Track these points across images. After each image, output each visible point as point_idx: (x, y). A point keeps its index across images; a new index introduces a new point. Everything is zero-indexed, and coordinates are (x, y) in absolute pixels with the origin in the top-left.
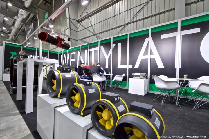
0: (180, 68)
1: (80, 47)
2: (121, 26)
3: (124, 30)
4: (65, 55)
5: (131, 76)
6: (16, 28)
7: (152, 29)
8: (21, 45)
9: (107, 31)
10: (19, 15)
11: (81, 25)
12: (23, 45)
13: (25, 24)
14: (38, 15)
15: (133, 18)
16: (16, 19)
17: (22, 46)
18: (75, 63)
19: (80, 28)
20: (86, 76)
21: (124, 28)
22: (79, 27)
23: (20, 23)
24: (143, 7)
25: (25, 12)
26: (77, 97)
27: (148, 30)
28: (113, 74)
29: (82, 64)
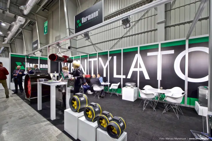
0: (161, 79)
1: (80, 56)
2: (117, 39)
3: (118, 43)
6: (13, 32)
7: (140, 47)
13: (23, 29)
14: (36, 21)
15: (127, 33)
17: (26, 56)
20: (87, 84)
21: (119, 41)
24: (135, 25)
25: (23, 19)
26: (90, 113)
27: (137, 47)
28: (110, 83)
29: (84, 75)
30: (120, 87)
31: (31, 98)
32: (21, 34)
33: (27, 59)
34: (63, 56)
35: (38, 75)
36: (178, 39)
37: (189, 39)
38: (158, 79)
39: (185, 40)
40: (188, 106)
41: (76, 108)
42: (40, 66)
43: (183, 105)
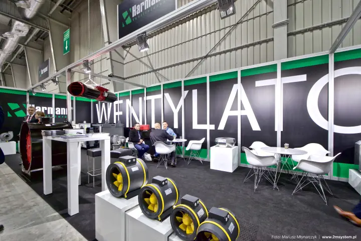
0: (282, 130)
1: (129, 92)
2: (197, 59)
3: (200, 66)
4: (104, 105)
5: (213, 143)
6: (7, 52)
7: (242, 71)
8: (26, 90)
9: (174, 65)
10: (13, 31)
11: (130, 53)
12: (29, 90)
13: (25, 45)
14: (50, 31)
15: (214, 48)
16: (7, 38)
17: (28, 92)
18: (123, 118)
19: (129, 58)
21: (200, 63)
22: (126, 55)
23: (16, 43)
24: (229, 33)
25: (24, 26)
26: (152, 199)
27: (237, 72)
28: (185, 138)
29: (137, 125)
30: (204, 146)
31: (32, 171)
32: (22, 55)
33: (31, 97)
34: (97, 87)
35: (47, 125)
36: (310, 55)
37: (336, 52)
38: (276, 130)
39: (328, 55)
40: (335, 178)
41: (120, 189)
42: (56, 111)
43: (326, 177)
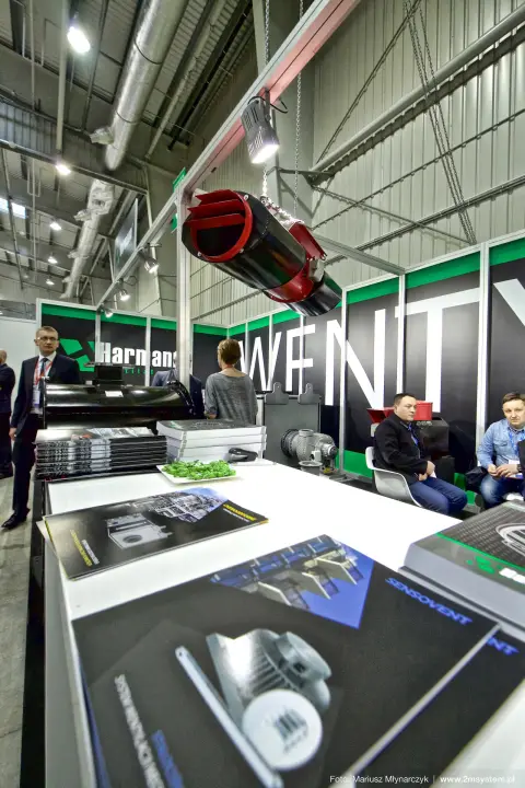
4: (258, 341)
6: (83, 254)
8: (95, 308)
10: (90, 205)
11: (330, 194)
12: (101, 307)
13: (110, 237)
14: (148, 192)
16: (80, 224)
17: (99, 312)
19: (327, 209)
22: (318, 204)
23: (95, 232)
25: (107, 190)
32: (106, 261)
35: (110, 394)
42: (152, 358)
